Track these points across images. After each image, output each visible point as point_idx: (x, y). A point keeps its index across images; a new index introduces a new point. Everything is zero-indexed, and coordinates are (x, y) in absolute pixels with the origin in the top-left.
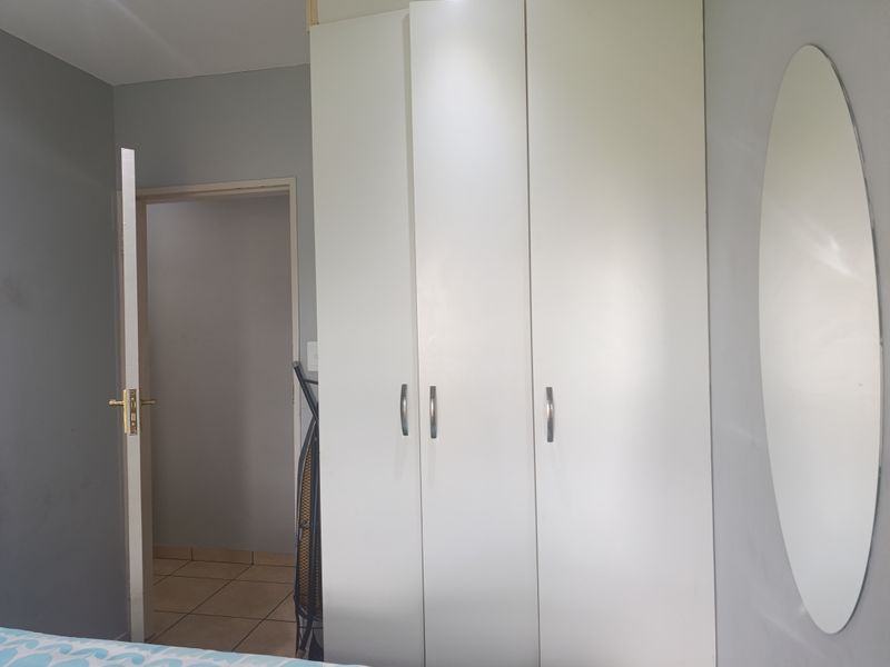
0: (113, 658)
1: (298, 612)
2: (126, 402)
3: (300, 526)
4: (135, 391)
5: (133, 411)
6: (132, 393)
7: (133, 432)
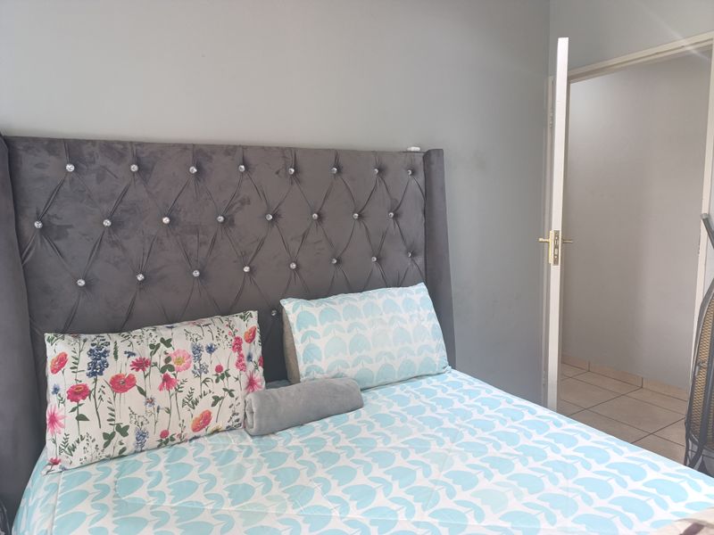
0: (539, 417)
1: (688, 437)
2: (551, 240)
3: (697, 364)
4: (558, 232)
5: (556, 247)
6: (557, 233)
7: (556, 262)
